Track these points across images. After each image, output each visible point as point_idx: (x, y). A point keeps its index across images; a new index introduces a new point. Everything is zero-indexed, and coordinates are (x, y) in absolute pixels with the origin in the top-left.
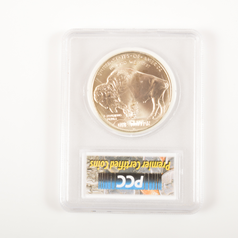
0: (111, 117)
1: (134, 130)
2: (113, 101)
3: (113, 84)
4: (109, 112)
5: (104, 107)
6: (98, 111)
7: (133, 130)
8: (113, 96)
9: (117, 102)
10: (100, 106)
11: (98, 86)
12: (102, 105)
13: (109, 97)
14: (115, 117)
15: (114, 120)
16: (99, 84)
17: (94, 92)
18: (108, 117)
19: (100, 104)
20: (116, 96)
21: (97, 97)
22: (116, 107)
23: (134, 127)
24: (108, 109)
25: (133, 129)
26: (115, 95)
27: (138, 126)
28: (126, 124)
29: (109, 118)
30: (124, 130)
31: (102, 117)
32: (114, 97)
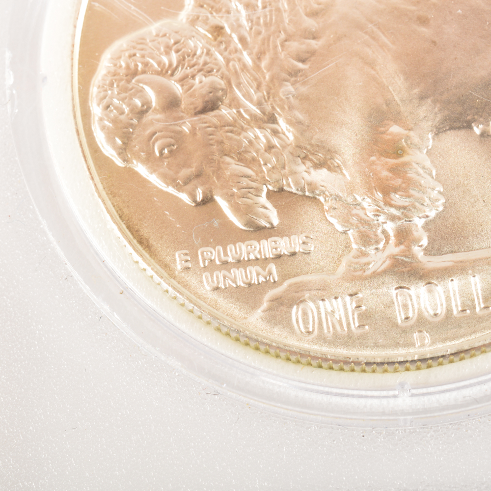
0: (230, 260)
1: (423, 345)
2: (239, 143)
3: (227, 21)
4: (216, 223)
5: (171, 190)
6: (128, 227)
7: (412, 350)
8: (235, 103)
9: (270, 147)
10: (144, 182)
11: (122, 43)
12: (154, 179)
13: (210, 116)
14: (262, 262)
15: (254, 281)
16: (128, 25)
17: (94, 90)
18: (211, 267)
19: (141, 169)
20: (259, 104)
21: (114, 121)
22: (265, 182)
23: (422, 323)
24: (208, 200)
25: (418, 344)
26: (251, 101)
27: (449, 311)
28: (351, 304)
29: (219, 268)
30: (343, 352)
31: (166, 266)
32: (244, 107)
